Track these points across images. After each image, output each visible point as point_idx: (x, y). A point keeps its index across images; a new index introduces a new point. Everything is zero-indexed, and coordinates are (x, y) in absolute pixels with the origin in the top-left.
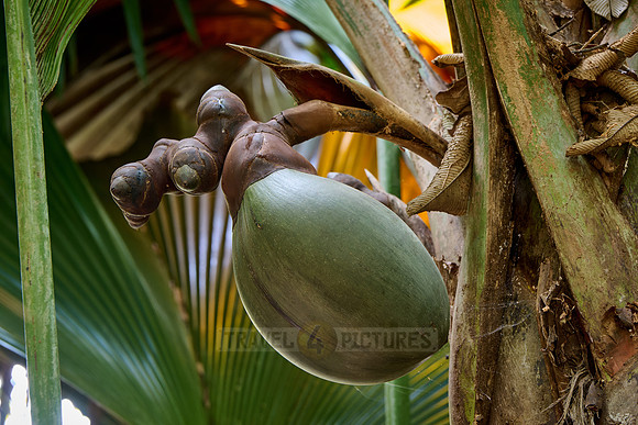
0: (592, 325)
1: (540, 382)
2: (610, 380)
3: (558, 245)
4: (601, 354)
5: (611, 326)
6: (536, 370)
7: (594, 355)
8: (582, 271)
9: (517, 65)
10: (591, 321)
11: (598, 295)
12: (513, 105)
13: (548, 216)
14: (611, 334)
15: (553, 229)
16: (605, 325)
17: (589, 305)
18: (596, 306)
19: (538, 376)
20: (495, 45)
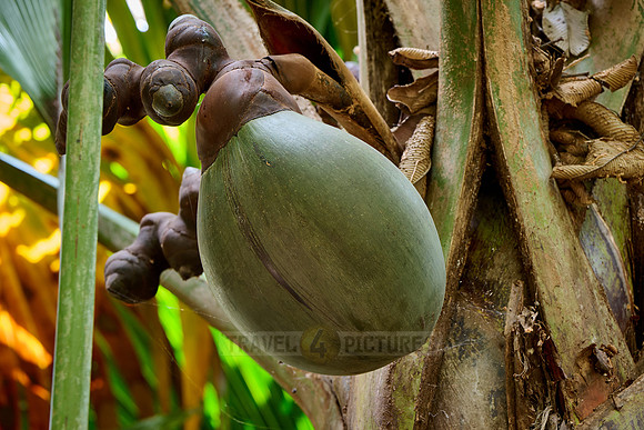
0: (565, 362)
1: (495, 413)
2: (578, 423)
3: (536, 268)
4: (573, 394)
5: (585, 366)
6: (490, 399)
7: (565, 393)
8: (560, 301)
9: (512, 69)
10: (564, 356)
11: (573, 329)
12: (503, 109)
13: (528, 234)
14: (584, 375)
15: (532, 250)
16: (580, 363)
17: (563, 339)
18: (571, 341)
19: (492, 407)
20: (494, 42)
